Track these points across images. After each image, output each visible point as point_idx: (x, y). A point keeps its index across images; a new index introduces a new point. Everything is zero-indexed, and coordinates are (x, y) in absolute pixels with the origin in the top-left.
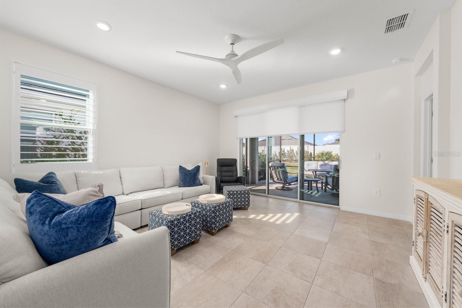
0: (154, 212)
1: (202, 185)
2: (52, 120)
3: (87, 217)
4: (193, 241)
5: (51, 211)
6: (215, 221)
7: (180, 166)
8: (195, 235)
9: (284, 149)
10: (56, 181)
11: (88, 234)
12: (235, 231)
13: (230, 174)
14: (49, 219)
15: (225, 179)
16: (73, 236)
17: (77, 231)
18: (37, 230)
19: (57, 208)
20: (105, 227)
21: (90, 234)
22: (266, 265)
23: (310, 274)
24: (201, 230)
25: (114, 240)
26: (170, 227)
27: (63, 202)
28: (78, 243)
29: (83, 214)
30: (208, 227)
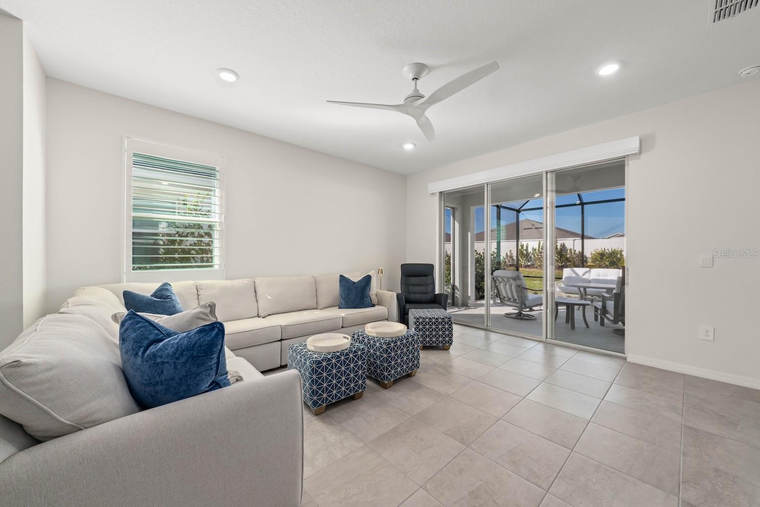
0: (296, 345)
1: (374, 306)
2: (175, 212)
3: (187, 350)
4: (352, 394)
5: (146, 338)
6: (389, 366)
7: (341, 276)
8: (356, 386)
9: (527, 247)
10: (172, 295)
11: (188, 374)
12: (423, 384)
13: (423, 289)
14: (142, 349)
15: (412, 297)
16: (169, 374)
17: (174, 368)
18: (129, 363)
19: (154, 335)
20: (210, 366)
21: (190, 373)
22: (467, 447)
23: (546, 473)
24: (364, 379)
25: (224, 384)
26: (316, 370)
27: (161, 327)
28: (175, 384)
29: (181, 345)
30: (377, 374)
